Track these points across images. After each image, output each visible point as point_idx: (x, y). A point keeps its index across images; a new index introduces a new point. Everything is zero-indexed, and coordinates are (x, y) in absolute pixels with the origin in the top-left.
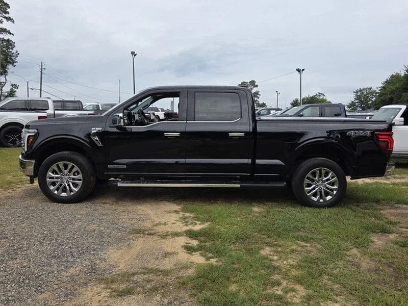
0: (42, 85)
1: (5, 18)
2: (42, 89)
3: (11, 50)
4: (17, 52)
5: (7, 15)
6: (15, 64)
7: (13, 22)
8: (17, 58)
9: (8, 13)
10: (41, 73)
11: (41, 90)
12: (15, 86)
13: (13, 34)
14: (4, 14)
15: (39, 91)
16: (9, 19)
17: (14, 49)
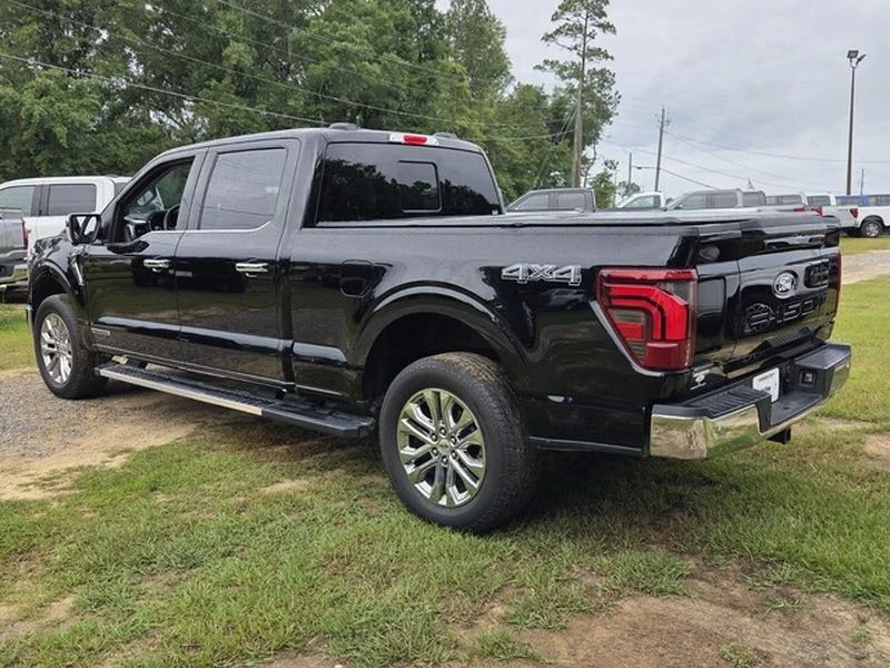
0: (662, 158)
1: (600, 26)
2: (661, 166)
3: (607, 92)
4: (617, 93)
5: (602, 20)
6: (611, 119)
7: (614, 32)
8: (619, 106)
9: (604, 14)
10: (661, 132)
11: (658, 169)
12: (611, 164)
13: (612, 58)
14: (597, 18)
15: (655, 171)
16: (606, 27)
17: (612, 87)
